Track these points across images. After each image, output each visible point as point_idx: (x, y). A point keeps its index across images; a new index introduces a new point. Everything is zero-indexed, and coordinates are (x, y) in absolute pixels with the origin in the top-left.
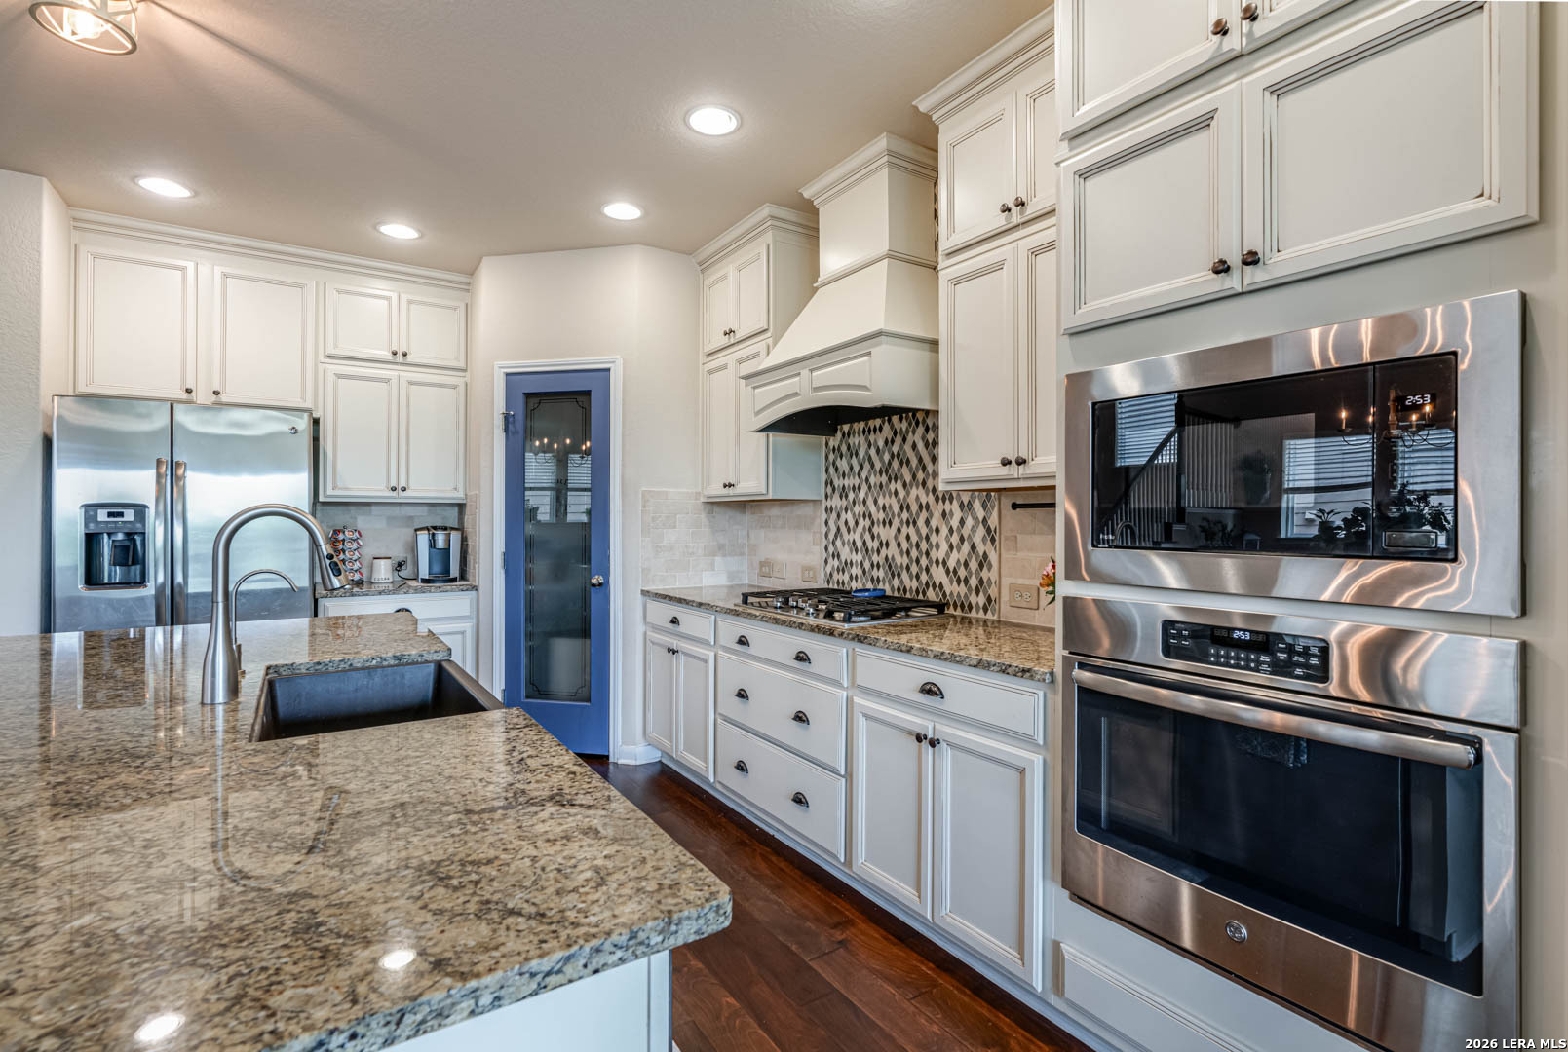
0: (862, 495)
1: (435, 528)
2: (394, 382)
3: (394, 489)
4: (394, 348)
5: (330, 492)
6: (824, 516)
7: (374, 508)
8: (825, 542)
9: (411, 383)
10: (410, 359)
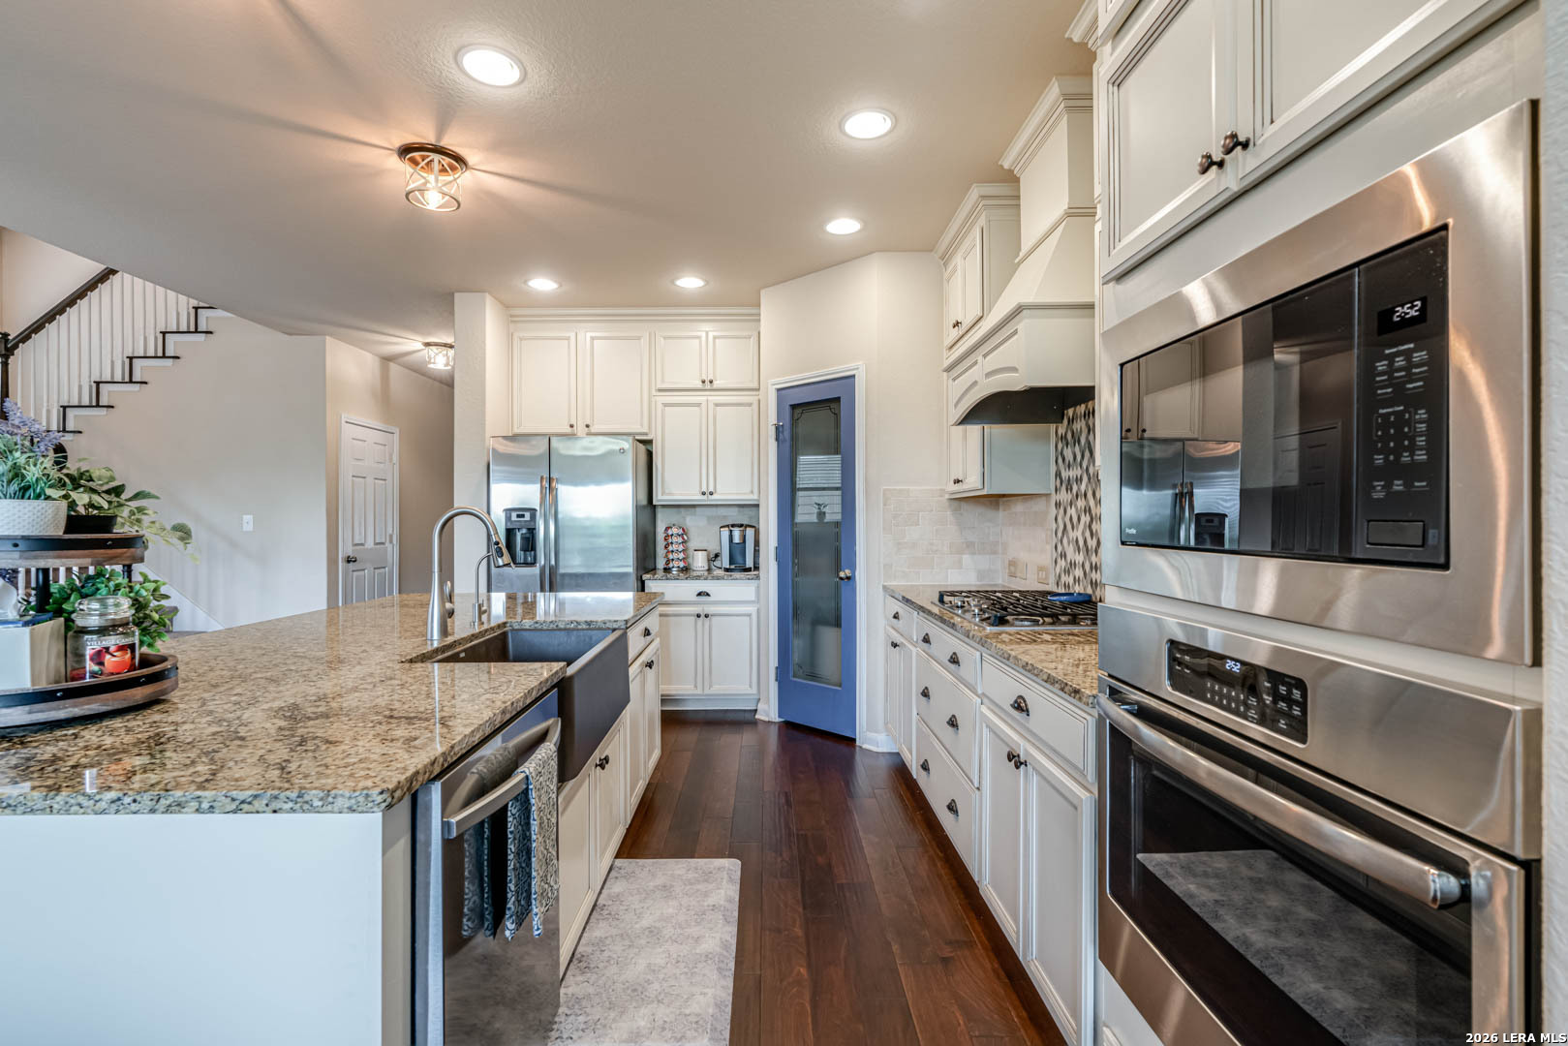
0: (1083, 487)
1: (733, 526)
2: (704, 406)
3: (704, 494)
4: (704, 378)
5: (660, 497)
6: (1053, 511)
7: (698, 509)
8: (1055, 540)
9: (717, 405)
10: (717, 384)
